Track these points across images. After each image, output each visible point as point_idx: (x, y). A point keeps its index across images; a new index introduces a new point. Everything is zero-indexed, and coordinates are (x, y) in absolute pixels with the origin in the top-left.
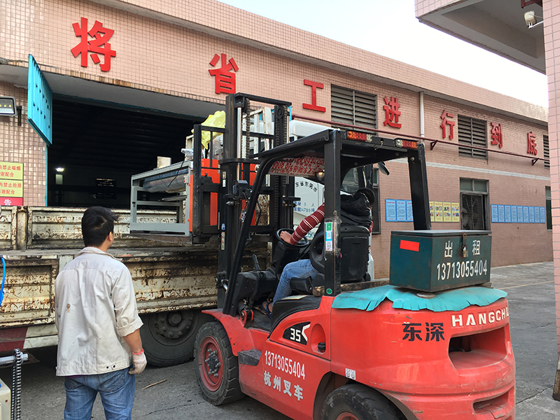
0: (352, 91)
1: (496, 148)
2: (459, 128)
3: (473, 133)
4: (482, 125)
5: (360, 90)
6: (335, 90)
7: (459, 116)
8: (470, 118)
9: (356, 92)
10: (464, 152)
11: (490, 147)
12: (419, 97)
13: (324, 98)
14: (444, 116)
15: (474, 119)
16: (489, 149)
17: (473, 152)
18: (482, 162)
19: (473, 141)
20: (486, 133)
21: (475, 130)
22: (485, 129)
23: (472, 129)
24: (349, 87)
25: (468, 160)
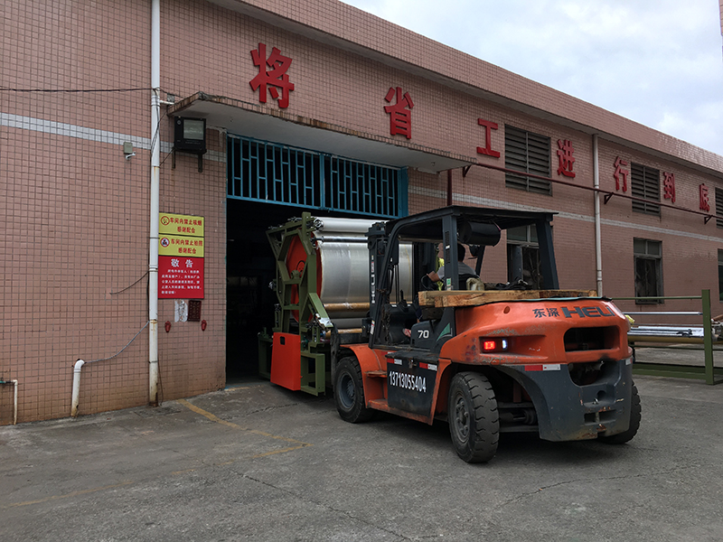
0: (525, 132)
1: (669, 203)
2: (632, 178)
3: (645, 184)
4: (653, 176)
5: (533, 131)
6: (509, 131)
7: (632, 164)
8: (642, 167)
9: (530, 134)
10: (638, 207)
11: (663, 201)
12: (593, 141)
13: (498, 142)
14: (618, 163)
15: (647, 168)
16: (662, 203)
17: (646, 208)
18: (655, 219)
19: (646, 194)
20: (658, 185)
21: (648, 180)
22: (657, 180)
23: (645, 179)
24: (522, 127)
25: (641, 217)
